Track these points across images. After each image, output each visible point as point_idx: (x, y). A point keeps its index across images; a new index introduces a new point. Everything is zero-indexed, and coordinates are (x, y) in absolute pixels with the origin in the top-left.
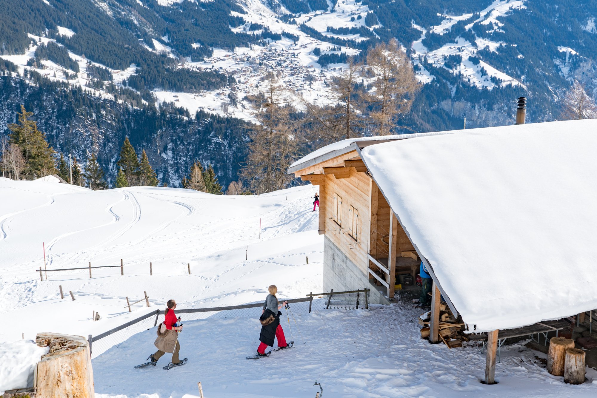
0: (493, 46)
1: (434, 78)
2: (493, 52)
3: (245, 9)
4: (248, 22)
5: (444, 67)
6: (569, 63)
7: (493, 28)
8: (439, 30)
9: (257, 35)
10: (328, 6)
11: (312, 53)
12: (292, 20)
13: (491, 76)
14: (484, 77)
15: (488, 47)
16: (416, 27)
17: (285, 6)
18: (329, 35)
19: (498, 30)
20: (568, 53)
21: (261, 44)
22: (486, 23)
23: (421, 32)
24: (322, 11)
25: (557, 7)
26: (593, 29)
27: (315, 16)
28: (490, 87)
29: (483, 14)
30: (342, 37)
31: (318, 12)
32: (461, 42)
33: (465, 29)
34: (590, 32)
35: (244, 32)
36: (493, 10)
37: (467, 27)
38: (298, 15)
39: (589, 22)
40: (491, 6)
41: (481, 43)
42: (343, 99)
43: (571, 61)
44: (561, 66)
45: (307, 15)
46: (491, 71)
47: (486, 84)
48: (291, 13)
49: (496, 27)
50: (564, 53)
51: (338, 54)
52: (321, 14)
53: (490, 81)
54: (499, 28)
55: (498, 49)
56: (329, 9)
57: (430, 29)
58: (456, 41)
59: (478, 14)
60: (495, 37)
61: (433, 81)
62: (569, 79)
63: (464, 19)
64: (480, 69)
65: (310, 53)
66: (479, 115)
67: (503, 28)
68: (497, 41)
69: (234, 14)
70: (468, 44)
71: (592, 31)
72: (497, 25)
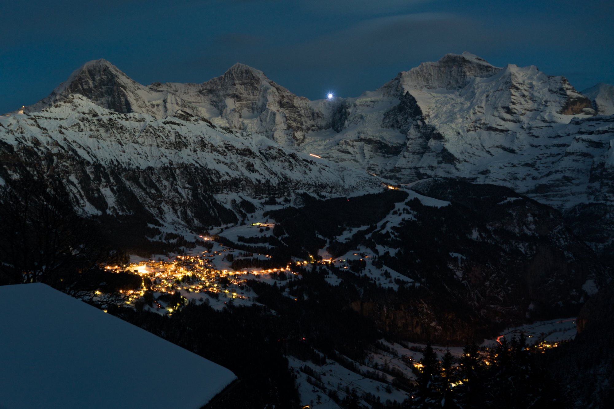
0: (393, 252)
1: (342, 281)
2: (393, 257)
3: (161, 222)
4: (164, 232)
5: (350, 271)
6: (462, 267)
7: (390, 237)
8: (341, 239)
9: (172, 243)
10: (238, 220)
11: (225, 259)
12: (205, 231)
13: (395, 278)
14: (389, 279)
15: (388, 253)
16: (320, 236)
17: (198, 219)
18: (240, 243)
19: (394, 238)
20: (459, 258)
21: (176, 252)
22: (384, 232)
23: (326, 242)
24: (232, 224)
25: (443, 219)
26: (477, 237)
27: (226, 228)
28: (396, 287)
29: (379, 224)
30: (252, 245)
31: (229, 225)
32: (363, 249)
33: (365, 238)
34: (475, 240)
35: (160, 241)
36: (388, 222)
37: (367, 237)
38: (210, 227)
39: (473, 231)
40: (385, 218)
41: (381, 249)
42: (257, 300)
43: (463, 265)
44: (455, 270)
45: (219, 228)
46: (394, 274)
47: (391, 285)
48: (204, 226)
49: (392, 236)
50: (456, 258)
51: (250, 259)
52: (232, 227)
53: (394, 283)
54: (395, 236)
55: (396, 254)
56: (239, 222)
57: (333, 239)
58: (358, 248)
59: (375, 225)
60: (393, 245)
61: (341, 284)
62: (463, 282)
63: (363, 229)
64: (383, 272)
65: (223, 259)
66: (387, 315)
67: (399, 236)
68: (395, 248)
69: (151, 226)
70: (369, 250)
71: (477, 239)
72: (393, 233)
